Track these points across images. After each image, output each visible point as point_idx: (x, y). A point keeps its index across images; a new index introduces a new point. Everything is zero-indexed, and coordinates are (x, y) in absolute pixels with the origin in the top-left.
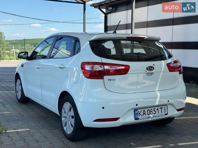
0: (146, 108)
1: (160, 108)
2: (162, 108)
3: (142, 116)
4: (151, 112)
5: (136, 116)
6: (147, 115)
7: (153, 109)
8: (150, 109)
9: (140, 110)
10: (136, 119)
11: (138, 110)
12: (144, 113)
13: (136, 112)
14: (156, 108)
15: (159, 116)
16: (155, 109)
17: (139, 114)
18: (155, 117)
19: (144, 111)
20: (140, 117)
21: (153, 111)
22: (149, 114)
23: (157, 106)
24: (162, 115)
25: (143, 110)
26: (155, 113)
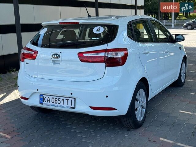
0: (50, 95)
1: (66, 99)
2: (69, 100)
3: (46, 102)
4: (56, 101)
5: (41, 101)
6: (51, 103)
7: (58, 98)
8: (55, 97)
9: (45, 96)
10: (41, 103)
11: (43, 96)
12: (49, 100)
13: (41, 97)
14: (62, 98)
15: (63, 107)
16: (60, 99)
17: (44, 99)
18: (60, 107)
19: (49, 97)
20: (44, 102)
21: (58, 101)
22: (53, 102)
23: (63, 97)
24: (67, 108)
25: (47, 97)
26: (59, 103)
